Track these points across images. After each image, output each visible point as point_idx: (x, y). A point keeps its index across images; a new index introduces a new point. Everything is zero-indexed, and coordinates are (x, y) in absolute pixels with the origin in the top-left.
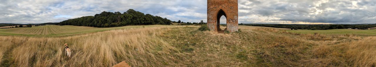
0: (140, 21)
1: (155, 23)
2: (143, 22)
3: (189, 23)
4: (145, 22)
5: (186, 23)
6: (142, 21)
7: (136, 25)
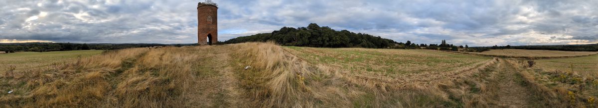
0: (323, 41)
1: (354, 45)
2: (327, 44)
3: (423, 45)
4: (331, 42)
5: (419, 45)
6: (326, 42)
7: (318, 47)
